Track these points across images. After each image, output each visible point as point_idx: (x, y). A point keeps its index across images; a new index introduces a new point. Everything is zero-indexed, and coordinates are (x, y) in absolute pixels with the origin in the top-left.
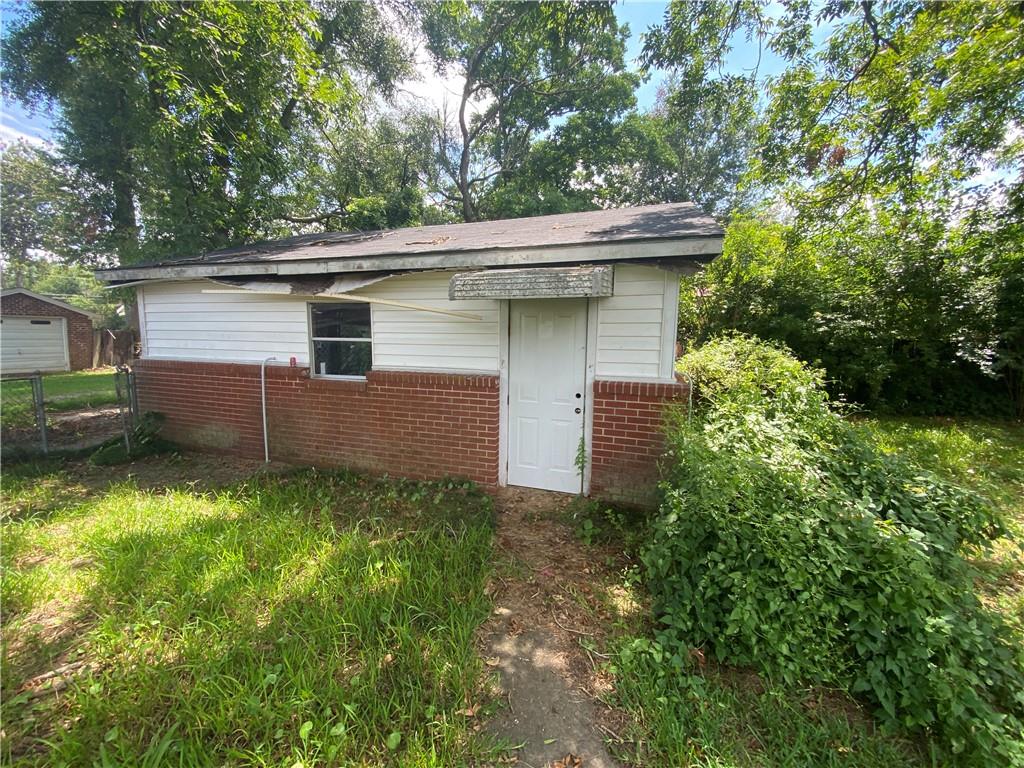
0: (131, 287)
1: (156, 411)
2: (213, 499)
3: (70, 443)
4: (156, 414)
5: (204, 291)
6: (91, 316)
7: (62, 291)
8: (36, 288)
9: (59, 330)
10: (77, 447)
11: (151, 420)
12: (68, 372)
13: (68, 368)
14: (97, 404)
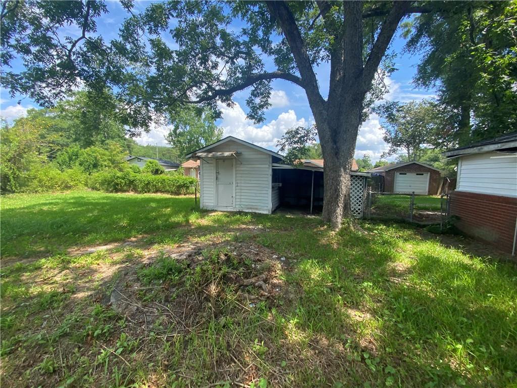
0: (457, 158)
1: (457, 215)
2: (471, 258)
3: (420, 221)
4: (457, 216)
5: (491, 158)
6: (440, 171)
7: (432, 160)
8: (421, 160)
9: (427, 177)
10: (422, 223)
11: (454, 219)
12: (426, 196)
13: (427, 194)
14: (434, 209)
